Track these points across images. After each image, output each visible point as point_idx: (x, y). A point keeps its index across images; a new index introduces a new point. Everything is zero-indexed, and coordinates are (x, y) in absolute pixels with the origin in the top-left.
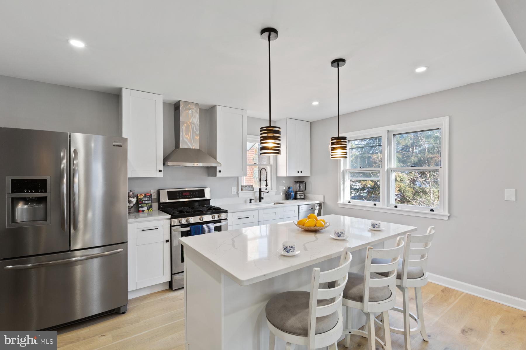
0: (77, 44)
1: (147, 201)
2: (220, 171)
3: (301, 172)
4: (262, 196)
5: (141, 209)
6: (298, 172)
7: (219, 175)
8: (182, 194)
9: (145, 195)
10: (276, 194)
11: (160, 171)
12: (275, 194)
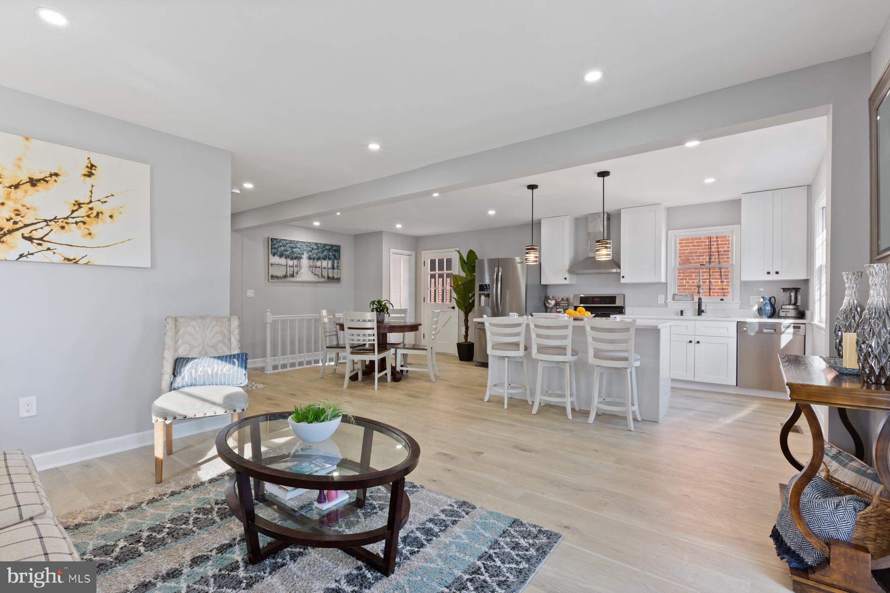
0: (492, 212)
1: (564, 304)
2: (623, 277)
3: (777, 273)
4: (702, 309)
5: (558, 310)
6: (769, 273)
7: (622, 281)
8: (593, 300)
9: (562, 299)
10: (740, 308)
11: (565, 279)
12: (738, 307)
